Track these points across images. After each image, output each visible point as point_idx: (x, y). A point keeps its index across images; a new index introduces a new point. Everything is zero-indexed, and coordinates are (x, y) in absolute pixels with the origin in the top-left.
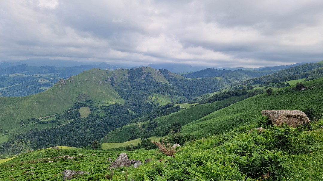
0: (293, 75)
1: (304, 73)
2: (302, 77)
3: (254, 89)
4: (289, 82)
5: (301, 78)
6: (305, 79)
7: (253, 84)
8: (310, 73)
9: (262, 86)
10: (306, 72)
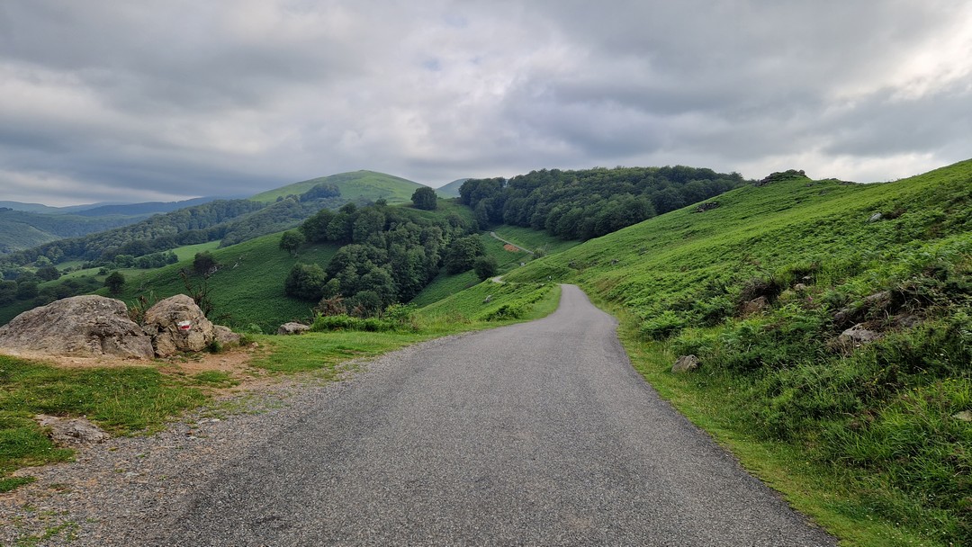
0: (186, 230)
1: (216, 226)
2: (211, 237)
3: (63, 278)
4: (176, 251)
5: (210, 240)
6: (218, 243)
7: (61, 261)
8: (229, 226)
9: (93, 267)
10: (221, 223)
